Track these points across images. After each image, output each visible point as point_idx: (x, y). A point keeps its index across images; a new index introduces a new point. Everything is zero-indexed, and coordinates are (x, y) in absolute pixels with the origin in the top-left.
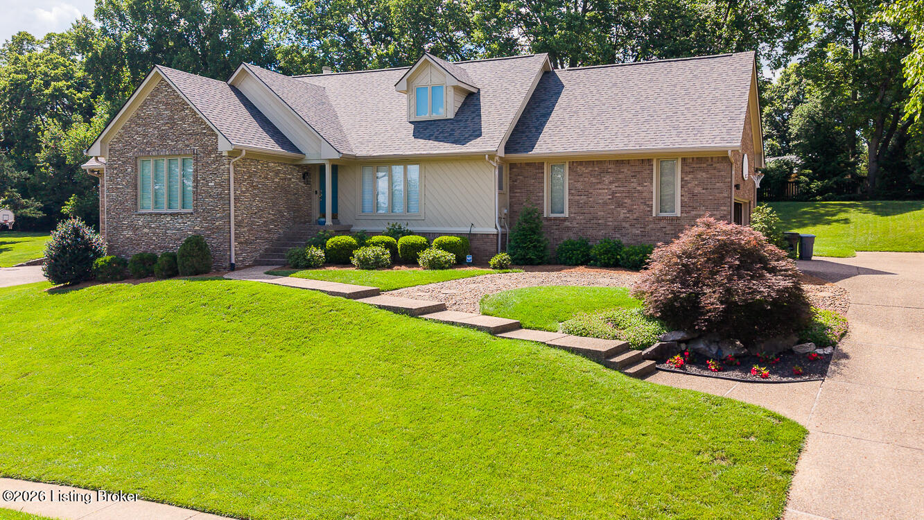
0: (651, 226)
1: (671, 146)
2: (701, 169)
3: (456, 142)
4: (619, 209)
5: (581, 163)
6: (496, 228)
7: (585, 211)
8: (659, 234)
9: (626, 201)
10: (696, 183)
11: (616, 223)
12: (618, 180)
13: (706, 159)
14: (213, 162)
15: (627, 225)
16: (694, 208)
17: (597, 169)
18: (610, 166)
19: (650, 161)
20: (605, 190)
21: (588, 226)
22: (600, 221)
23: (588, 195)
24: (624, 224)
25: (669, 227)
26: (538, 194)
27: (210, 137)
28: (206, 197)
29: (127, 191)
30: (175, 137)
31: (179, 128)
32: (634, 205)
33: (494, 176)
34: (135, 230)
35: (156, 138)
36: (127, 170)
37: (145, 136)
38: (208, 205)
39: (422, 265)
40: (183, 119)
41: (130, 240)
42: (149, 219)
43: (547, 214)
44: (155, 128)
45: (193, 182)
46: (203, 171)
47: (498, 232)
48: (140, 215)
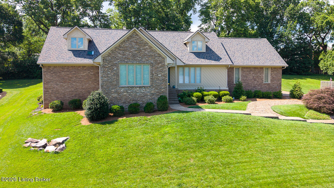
0: (263, 86)
1: (271, 65)
2: (275, 71)
3: (215, 60)
4: (255, 81)
5: (244, 68)
6: (227, 87)
7: (246, 82)
8: (265, 88)
10: (274, 74)
11: (254, 85)
12: (254, 73)
13: (276, 68)
14: (161, 67)
15: (257, 86)
16: (273, 81)
17: (249, 70)
18: (252, 69)
19: (263, 68)
20: (251, 76)
21: (246, 86)
22: (250, 85)
23: (246, 77)
25: (267, 86)
26: (232, 77)
27: (158, 57)
28: (157, 80)
29: (114, 77)
30: (141, 56)
31: (143, 53)
32: (258, 80)
33: (226, 71)
34: (119, 94)
35: (130, 56)
36: (114, 69)
37: (124, 55)
38: (158, 83)
39: (223, 101)
40: (145, 49)
41: (116, 98)
42: (127, 89)
43: (234, 83)
44: (130, 52)
45: (151, 74)
46: (155, 70)
47: (228, 89)
48: (122, 87)
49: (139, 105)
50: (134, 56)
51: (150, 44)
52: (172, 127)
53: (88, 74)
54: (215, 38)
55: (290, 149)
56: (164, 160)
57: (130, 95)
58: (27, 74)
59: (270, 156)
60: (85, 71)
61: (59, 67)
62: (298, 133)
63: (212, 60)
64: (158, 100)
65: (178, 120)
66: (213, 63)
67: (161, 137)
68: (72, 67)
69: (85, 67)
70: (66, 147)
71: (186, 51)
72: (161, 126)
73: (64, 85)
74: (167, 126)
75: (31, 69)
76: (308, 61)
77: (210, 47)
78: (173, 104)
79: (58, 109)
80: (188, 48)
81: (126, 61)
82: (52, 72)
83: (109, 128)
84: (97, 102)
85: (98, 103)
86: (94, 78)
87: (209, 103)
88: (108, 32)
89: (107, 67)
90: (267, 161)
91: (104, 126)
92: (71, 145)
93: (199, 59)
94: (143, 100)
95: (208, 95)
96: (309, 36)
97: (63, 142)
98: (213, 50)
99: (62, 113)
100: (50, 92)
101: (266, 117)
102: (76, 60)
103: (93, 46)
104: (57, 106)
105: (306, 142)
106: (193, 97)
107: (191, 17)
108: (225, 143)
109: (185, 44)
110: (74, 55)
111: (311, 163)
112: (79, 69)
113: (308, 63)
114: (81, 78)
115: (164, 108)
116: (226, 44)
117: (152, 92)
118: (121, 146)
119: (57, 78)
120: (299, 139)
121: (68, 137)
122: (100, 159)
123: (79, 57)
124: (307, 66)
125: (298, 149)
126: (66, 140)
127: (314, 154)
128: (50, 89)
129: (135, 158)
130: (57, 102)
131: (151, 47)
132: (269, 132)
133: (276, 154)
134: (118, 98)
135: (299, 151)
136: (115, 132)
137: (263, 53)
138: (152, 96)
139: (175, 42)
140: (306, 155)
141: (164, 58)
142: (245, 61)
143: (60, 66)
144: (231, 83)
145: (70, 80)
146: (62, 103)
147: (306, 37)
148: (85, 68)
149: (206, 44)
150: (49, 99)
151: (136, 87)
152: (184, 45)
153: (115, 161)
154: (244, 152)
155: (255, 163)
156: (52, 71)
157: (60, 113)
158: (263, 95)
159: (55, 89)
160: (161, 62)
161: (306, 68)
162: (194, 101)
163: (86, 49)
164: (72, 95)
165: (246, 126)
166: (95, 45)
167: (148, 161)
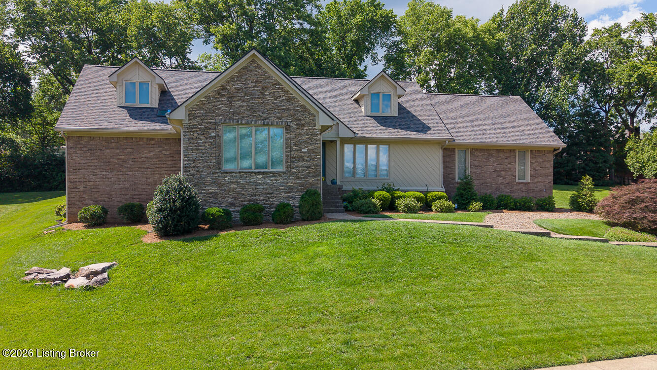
0: (515, 187)
1: (532, 143)
2: (540, 157)
3: (417, 131)
4: (498, 177)
5: (477, 150)
6: (442, 187)
7: (480, 178)
8: (518, 192)
9: (502, 173)
10: (537, 164)
11: (497, 186)
12: (497, 161)
13: (542, 151)
14: (307, 133)
15: (503, 187)
16: (536, 178)
17: (486, 154)
18: (493, 152)
19: (514, 150)
20: (490, 166)
21: (481, 187)
22: (488, 184)
23: (481, 169)
24: (501, 186)
25: (524, 188)
26: (452, 168)
27: (302, 113)
28: (299, 160)
29: (210, 152)
30: (266, 110)
31: (271, 103)
32: (506, 175)
33: (440, 155)
34: (220, 185)
35: (244, 110)
36: (210, 134)
37: (231, 106)
38: (302, 166)
39: (434, 210)
40: (275, 96)
41: (215, 194)
42: (238, 176)
43: (457, 180)
44: (244, 101)
45: (287, 148)
46: (296, 140)
47: (444, 190)
48: (227, 173)
49: (261, 209)
50: (252, 109)
51: (285, 86)
52: (331, 245)
53: (158, 153)
54: (416, 93)
55: (577, 286)
56: (313, 300)
57: (243, 189)
58: (39, 180)
59: (537, 297)
60: (152, 149)
61: (100, 139)
62: (591, 260)
63: (411, 131)
64: (302, 198)
65: (341, 234)
66: (413, 135)
67: (308, 262)
68: (126, 138)
69: (152, 139)
70: (109, 278)
71: (358, 113)
72: (308, 244)
73: (110, 175)
74: (321, 243)
75: (46, 171)
76: (601, 158)
77: (407, 107)
78: (333, 212)
79: (98, 221)
80: (363, 109)
81: (236, 119)
82: (85, 149)
83: (199, 247)
84: (176, 197)
85: (178, 199)
86: (170, 163)
87: (405, 212)
88: (201, 77)
89: (196, 129)
90: (531, 305)
91: (189, 245)
92: (119, 276)
93: (385, 128)
94: (272, 200)
95: (405, 197)
96: (604, 109)
97: (104, 270)
98: (413, 112)
99: (103, 229)
100: (81, 188)
101: (525, 233)
102: (136, 125)
103: (169, 100)
104: (93, 216)
105: (610, 276)
106: (373, 198)
107: (366, 73)
108: (440, 274)
109: (356, 101)
110: (131, 116)
111: (624, 310)
112: (141, 143)
113: (603, 160)
114: (143, 162)
115: (313, 214)
116: (438, 104)
117: (289, 184)
118: (224, 277)
119: (95, 161)
120: (594, 271)
121: (114, 262)
122: (180, 298)
123: (141, 119)
124: (600, 167)
125: (594, 286)
126: (109, 267)
127: (629, 295)
128: (81, 182)
129: (253, 297)
130: (94, 208)
131: (286, 92)
132: (532, 258)
133: (548, 294)
134: (220, 196)
135: (597, 291)
136: (212, 253)
137: (515, 123)
138: (289, 192)
139: (336, 97)
140: (612, 296)
141: (313, 115)
142: (478, 136)
143: (103, 137)
144: (450, 179)
145: (122, 166)
146: (105, 211)
147: (597, 110)
148: (152, 142)
149: (399, 101)
150: (78, 203)
151: (255, 173)
152: (354, 102)
153: (212, 302)
154: (481, 289)
155: (505, 309)
156: (85, 146)
157: (101, 229)
158: (515, 203)
159: (90, 184)
160: (307, 124)
161: (599, 172)
162: (375, 206)
163: (156, 104)
164: (126, 197)
165: (484, 246)
166: (173, 99)
167: (281, 302)
